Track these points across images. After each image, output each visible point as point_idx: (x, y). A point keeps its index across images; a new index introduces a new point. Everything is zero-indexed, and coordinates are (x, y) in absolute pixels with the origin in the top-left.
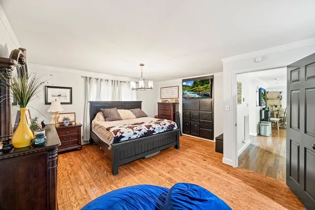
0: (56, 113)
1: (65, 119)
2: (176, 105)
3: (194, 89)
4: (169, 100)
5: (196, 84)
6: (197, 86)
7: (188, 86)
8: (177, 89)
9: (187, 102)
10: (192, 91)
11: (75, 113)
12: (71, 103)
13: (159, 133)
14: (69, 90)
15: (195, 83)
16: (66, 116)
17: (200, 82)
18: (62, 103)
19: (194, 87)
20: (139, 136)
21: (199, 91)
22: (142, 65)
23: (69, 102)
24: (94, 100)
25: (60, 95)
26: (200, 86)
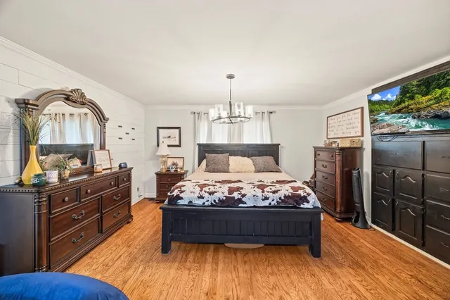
0: (163, 156)
1: (174, 164)
2: (358, 152)
3: (403, 105)
4: (339, 141)
5: (408, 92)
6: (412, 98)
7: (387, 102)
8: (359, 115)
9: (387, 145)
10: (399, 111)
11: (183, 158)
12: (179, 146)
13: (255, 207)
14: (177, 130)
15: (404, 92)
16: (175, 160)
17: (419, 86)
18: (169, 146)
19: (402, 101)
20: (209, 203)
21: (418, 110)
22: (231, 77)
23: (178, 144)
24: (205, 142)
25: (169, 137)
26: (419, 96)
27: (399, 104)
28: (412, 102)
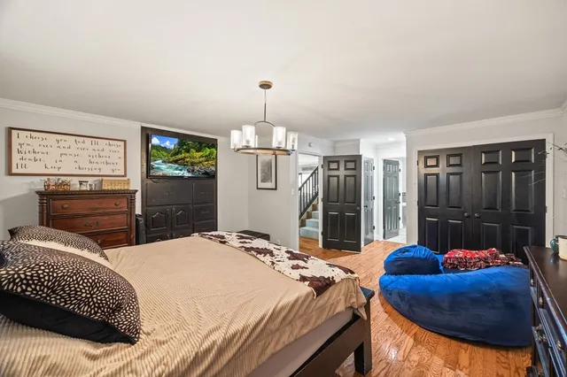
3: (180, 156)
5: (185, 144)
6: (188, 151)
7: (165, 149)
8: (121, 149)
10: (176, 162)
15: (182, 143)
19: (179, 152)
21: (193, 164)
26: (194, 151)
27: (177, 154)
28: (187, 155)
